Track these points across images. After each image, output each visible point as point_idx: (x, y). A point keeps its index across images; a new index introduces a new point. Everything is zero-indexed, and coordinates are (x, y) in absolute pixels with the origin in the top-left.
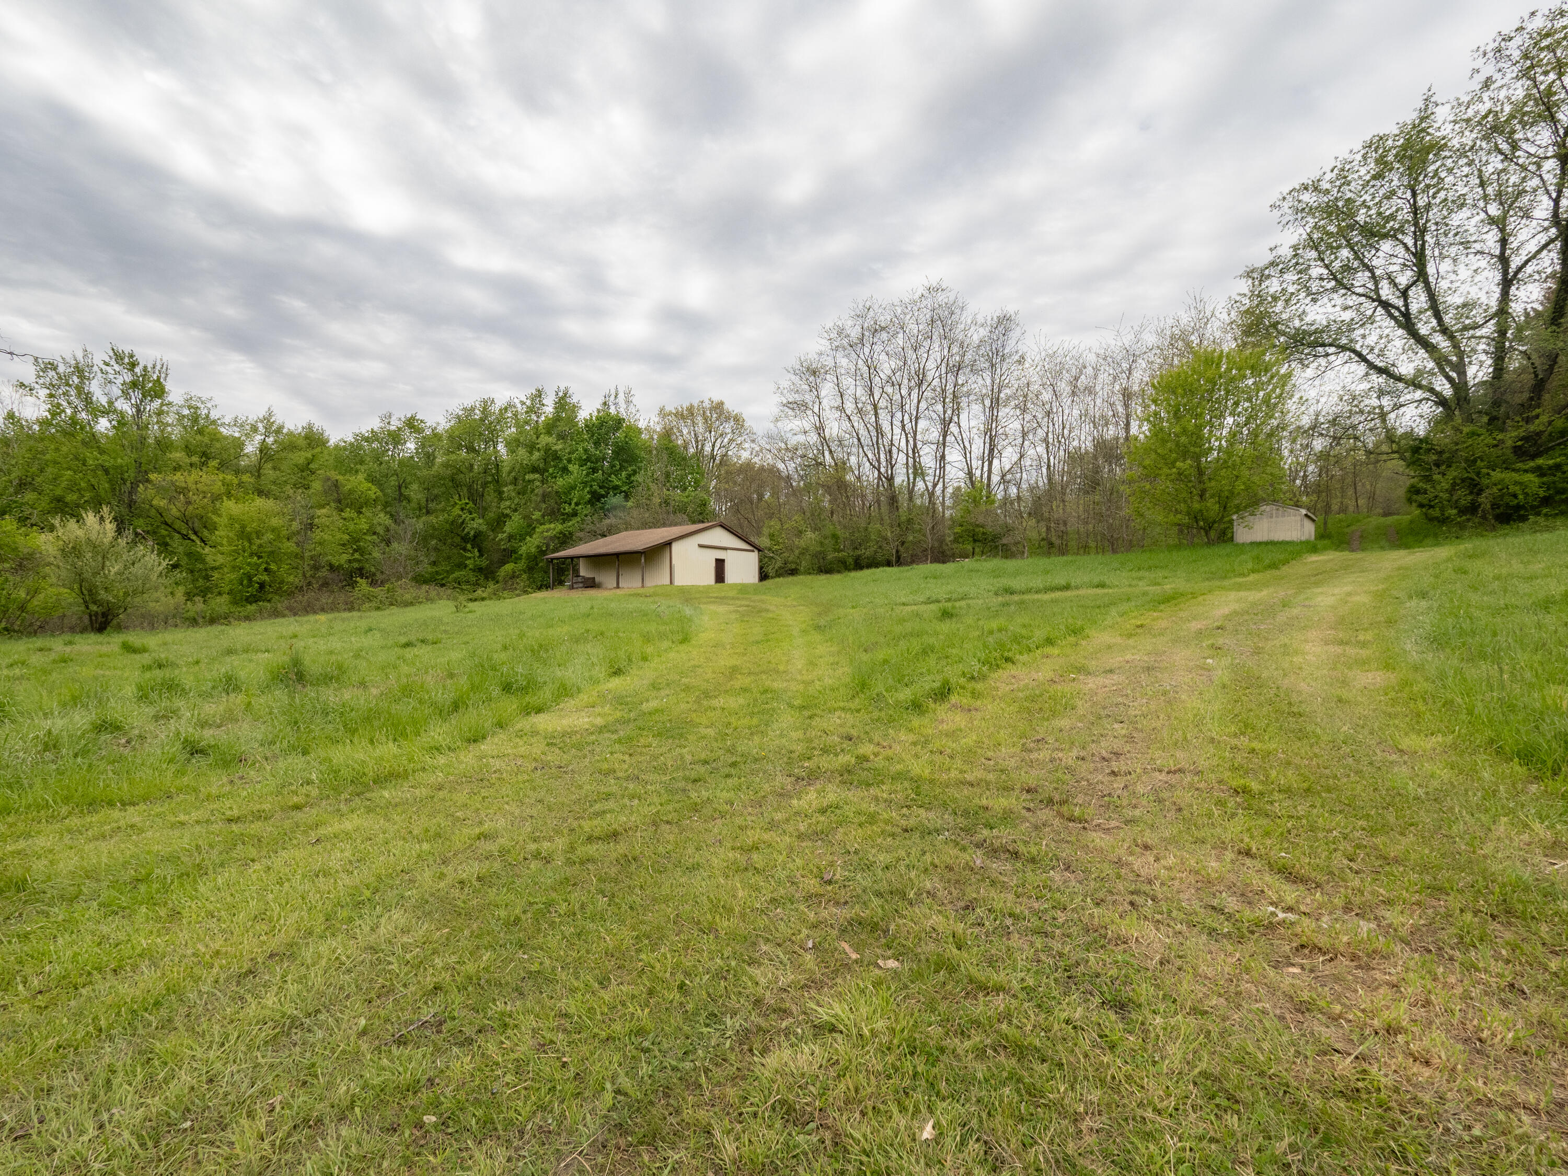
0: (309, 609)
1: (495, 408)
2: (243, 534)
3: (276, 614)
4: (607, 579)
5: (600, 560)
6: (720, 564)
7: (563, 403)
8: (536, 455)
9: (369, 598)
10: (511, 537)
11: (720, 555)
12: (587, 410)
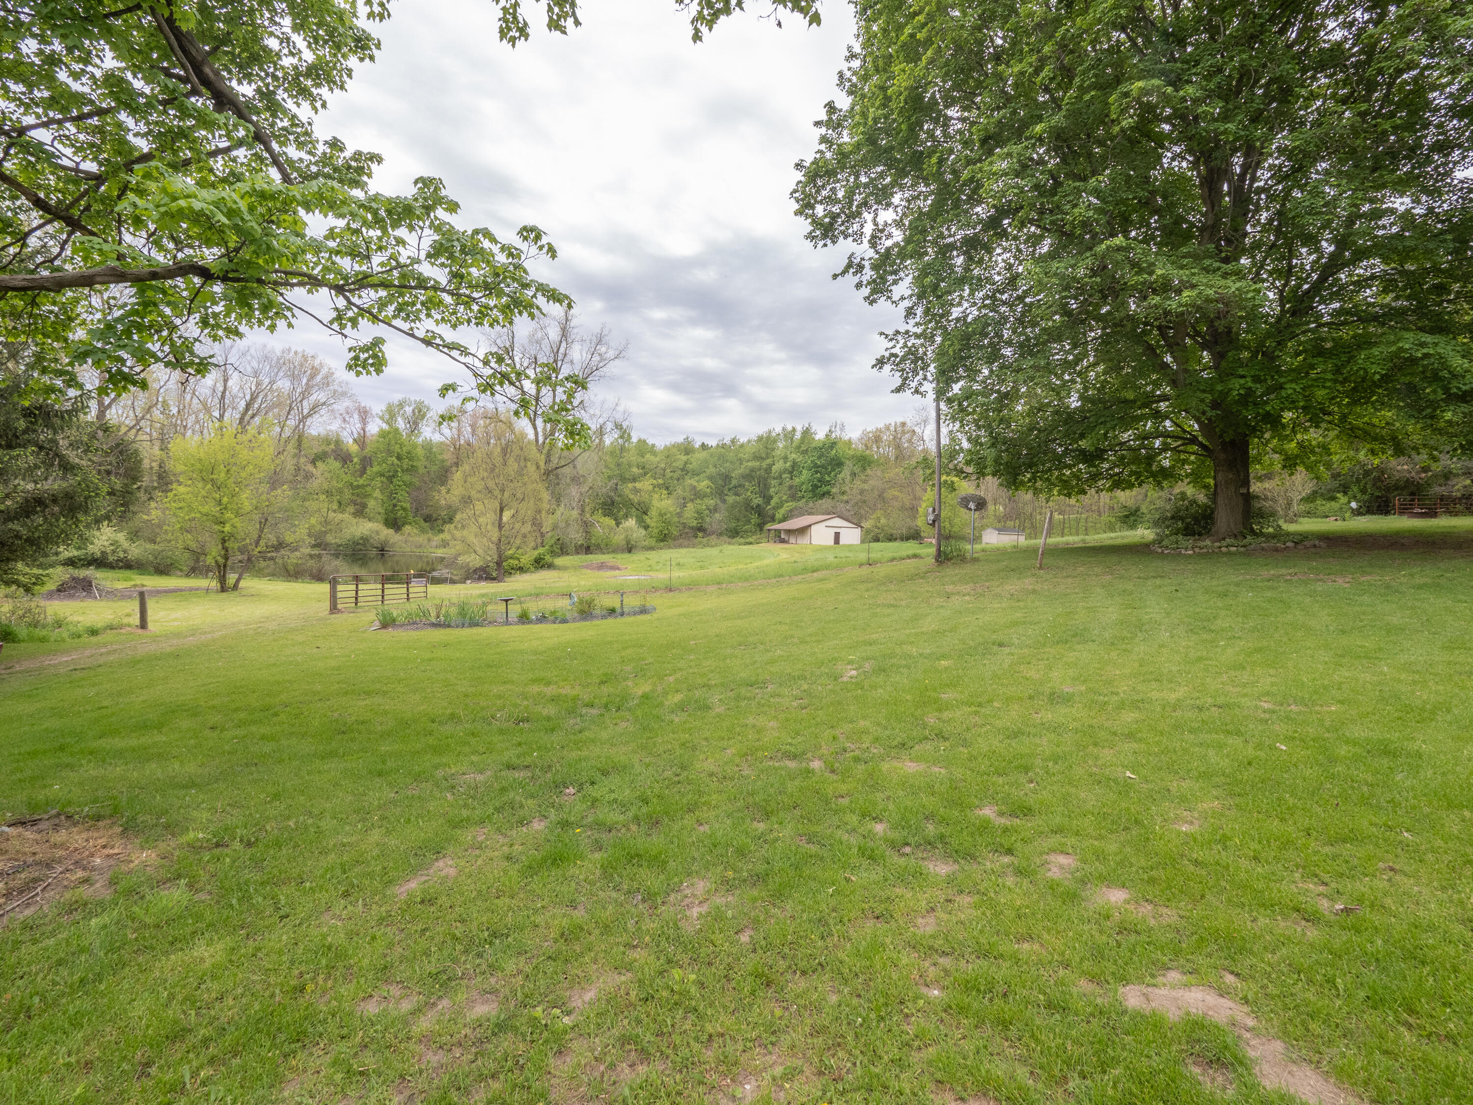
0: (681, 546)
1: (774, 434)
2: (661, 515)
3: (670, 547)
4: (792, 540)
5: (789, 532)
6: (837, 536)
7: (807, 432)
8: (788, 464)
9: (700, 543)
10: (773, 508)
11: (837, 530)
12: (820, 435)
